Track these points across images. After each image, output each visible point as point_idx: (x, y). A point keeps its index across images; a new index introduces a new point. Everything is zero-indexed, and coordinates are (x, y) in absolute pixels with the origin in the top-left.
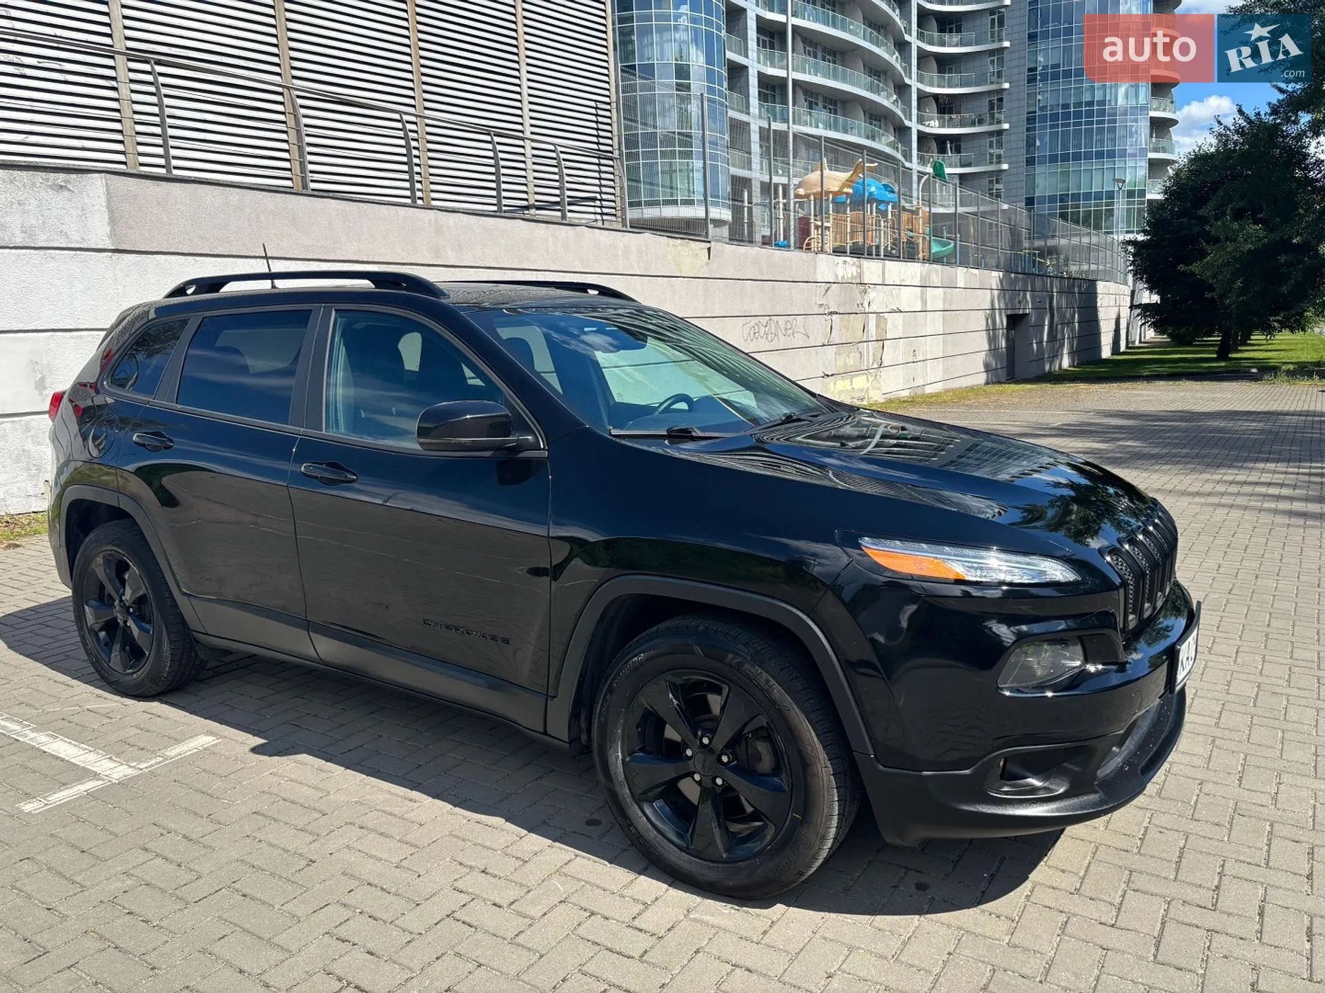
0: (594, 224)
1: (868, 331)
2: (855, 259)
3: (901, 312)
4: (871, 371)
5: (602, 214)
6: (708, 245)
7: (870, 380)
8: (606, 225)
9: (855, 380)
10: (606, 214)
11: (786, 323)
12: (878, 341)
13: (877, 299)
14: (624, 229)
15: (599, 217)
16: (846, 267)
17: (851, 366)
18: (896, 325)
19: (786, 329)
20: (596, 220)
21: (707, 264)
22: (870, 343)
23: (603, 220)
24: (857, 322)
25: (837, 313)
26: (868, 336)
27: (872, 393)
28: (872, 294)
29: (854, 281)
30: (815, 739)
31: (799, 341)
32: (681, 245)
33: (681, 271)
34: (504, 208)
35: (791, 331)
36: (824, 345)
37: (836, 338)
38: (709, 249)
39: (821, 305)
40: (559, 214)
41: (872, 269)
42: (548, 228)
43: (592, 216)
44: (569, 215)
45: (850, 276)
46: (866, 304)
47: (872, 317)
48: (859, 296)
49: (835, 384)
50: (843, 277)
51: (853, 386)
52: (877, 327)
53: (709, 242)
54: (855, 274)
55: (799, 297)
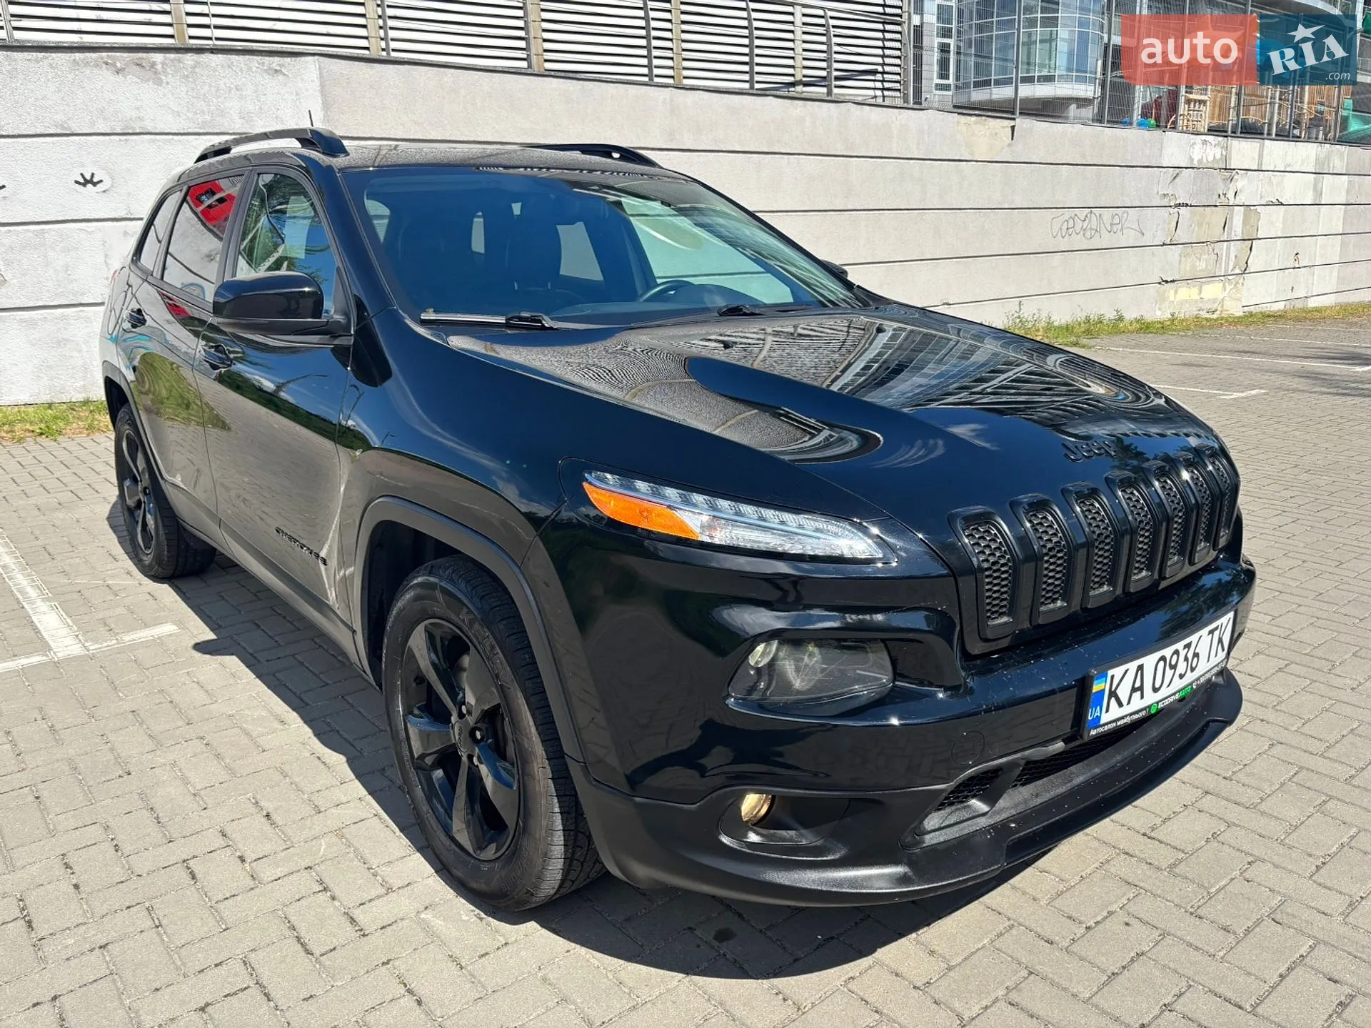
0: (872, 102)
1: (1231, 228)
2: (1221, 139)
3: (1282, 204)
4: (1230, 277)
5: (883, 89)
6: (1012, 123)
7: (1228, 290)
8: (887, 102)
9: (1206, 288)
10: (888, 89)
11: (1113, 217)
12: (1244, 240)
13: (1247, 189)
14: (905, 105)
15: (879, 93)
16: (1208, 150)
17: (1200, 271)
18: (1271, 222)
19: (1112, 224)
20: (875, 97)
21: (1009, 145)
22: (1232, 243)
23: (884, 97)
24: (1217, 216)
25: (1187, 205)
26: (1229, 234)
27: (1228, 304)
28: (1241, 182)
29: (1216, 166)
30: (533, 729)
31: (1129, 238)
32: (976, 123)
33: (972, 154)
34: (757, 86)
35: (1120, 226)
36: (1164, 244)
37: (1182, 235)
38: (1013, 128)
39: (1165, 195)
40: (824, 90)
41: (1244, 151)
42: (805, 106)
43: (871, 93)
44: (836, 91)
45: (1211, 158)
46: (1231, 195)
47: (1239, 213)
48: (1221, 184)
49: (1176, 292)
50: (1200, 161)
51: (1202, 296)
52: (1245, 221)
53: (1014, 119)
54: (1218, 156)
55: (1133, 186)
